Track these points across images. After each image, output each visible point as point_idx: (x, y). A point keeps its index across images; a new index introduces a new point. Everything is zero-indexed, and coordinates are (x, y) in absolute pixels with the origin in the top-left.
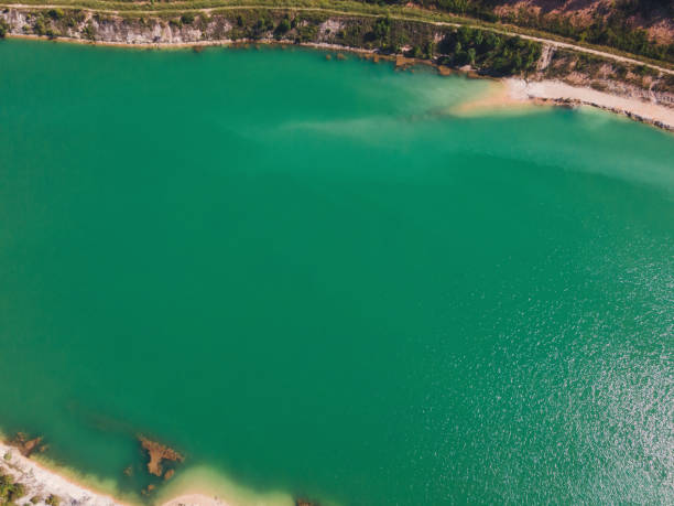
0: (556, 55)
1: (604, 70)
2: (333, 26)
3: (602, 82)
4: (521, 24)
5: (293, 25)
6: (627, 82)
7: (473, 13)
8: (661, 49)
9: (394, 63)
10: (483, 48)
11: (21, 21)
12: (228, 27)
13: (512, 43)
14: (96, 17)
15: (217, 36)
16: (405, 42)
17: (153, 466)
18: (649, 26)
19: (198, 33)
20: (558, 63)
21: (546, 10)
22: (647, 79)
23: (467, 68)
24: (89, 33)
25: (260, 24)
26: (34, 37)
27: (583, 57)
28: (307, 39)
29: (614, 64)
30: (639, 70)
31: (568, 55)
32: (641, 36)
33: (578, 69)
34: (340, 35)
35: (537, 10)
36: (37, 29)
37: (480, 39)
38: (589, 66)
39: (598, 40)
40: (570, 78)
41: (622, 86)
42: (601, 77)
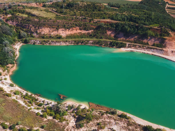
0: (129, 45)
1: (137, 46)
2: (91, 42)
3: (137, 48)
4: (122, 41)
5: (84, 42)
6: (141, 48)
7: (114, 40)
8: (146, 43)
9: (102, 47)
10: (117, 44)
11: (38, 42)
12: (73, 42)
13: (121, 43)
14: (51, 41)
15: (71, 43)
16: (103, 44)
17: (61, 98)
18: (143, 40)
19: (68, 43)
20: (129, 46)
21: (126, 39)
22: (144, 47)
23: (114, 47)
24: (50, 44)
25: (79, 42)
26: (40, 44)
27: (133, 45)
28: (87, 44)
29: (139, 46)
30: (143, 46)
31: (131, 45)
32: (142, 42)
33: (133, 46)
34: (92, 43)
35: (125, 39)
36: (41, 43)
37: (116, 43)
38: (135, 46)
39: (136, 43)
40: (132, 48)
41: (141, 49)
42: (137, 47)
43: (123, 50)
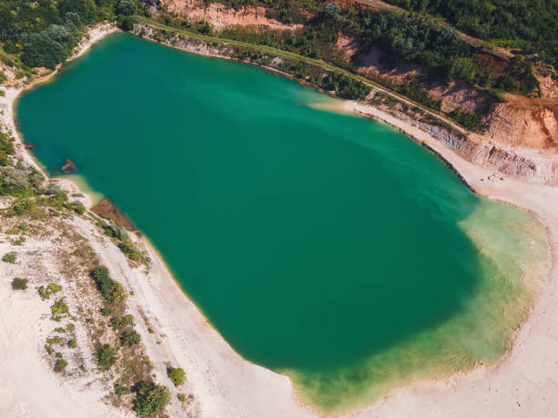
0: (377, 95)
1: (398, 106)
2: (278, 60)
3: (395, 112)
4: (368, 78)
5: (260, 57)
6: (407, 114)
7: (348, 69)
8: (433, 102)
9: (298, 83)
10: (344, 84)
11: (151, 32)
12: (231, 52)
13: (358, 85)
14: (179, 36)
15: (225, 54)
16: (308, 74)
18: (429, 89)
19: (217, 51)
20: (378, 98)
21: (381, 73)
22: (418, 115)
23: (333, 92)
24: (173, 43)
25: (245, 54)
26: (152, 40)
27: (389, 97)
28: (264, 64)
29: (403, 104)
30: (415, 109)
31: (382, 95)
32: (425, 94)
33: (386, 103)
34: (280, 65)
35: (378, 72)
36: (155, 37)
37: (343, 78)
38: (391, 103)
39: (403, 92)
40: (380, 107)
41: (404, 116)
42: (395, 109)
43: (350, 107)
